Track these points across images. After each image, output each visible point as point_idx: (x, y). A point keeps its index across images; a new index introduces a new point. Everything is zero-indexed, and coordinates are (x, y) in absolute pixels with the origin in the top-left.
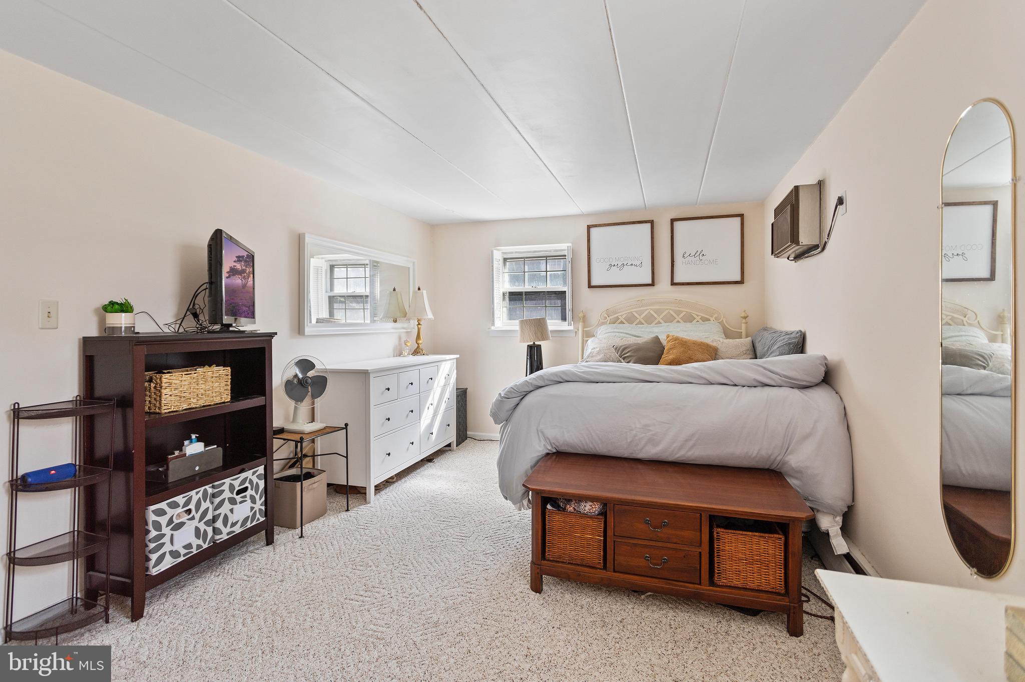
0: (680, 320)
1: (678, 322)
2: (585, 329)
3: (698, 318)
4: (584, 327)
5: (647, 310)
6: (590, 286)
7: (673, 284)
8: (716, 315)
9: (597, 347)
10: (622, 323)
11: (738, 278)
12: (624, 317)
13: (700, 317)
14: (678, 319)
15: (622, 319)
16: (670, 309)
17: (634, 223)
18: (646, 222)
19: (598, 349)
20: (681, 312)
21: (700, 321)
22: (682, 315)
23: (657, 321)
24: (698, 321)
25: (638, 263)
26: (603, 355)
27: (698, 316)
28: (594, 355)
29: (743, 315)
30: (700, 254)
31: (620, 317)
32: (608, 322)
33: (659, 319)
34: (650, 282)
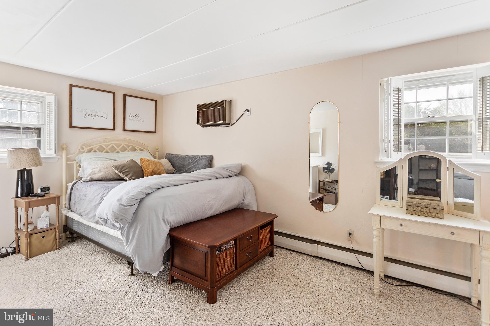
0: (129, 150)
1: (128, 151)
2: (68, 156)
3: (138, 149)
4: (67, 154)
5: (110, 144)
6: (71, 126)
7: (124, 130)
8: (146, 148)
9: (96, 168)
10: (95, 152)
11: (154, 130)
12: (96, 148)
13: (139, 149)
14: (128, 149)
15: (95, 149)
16: (124, 144)
17: (103, 91)
18: (111, 92)
19: (99, 169)
20: (130, 146)
21: (139, 151)
22: (130, 147)
23: (116, 151)
24: (138, 151)
25: (106, 116)
26: (104, 172)
27: (138, 148)
28: (95, 173)
29: (157, 148)
30: (137, 116)
31: (94, 148)
32: (86, 151)
33: (118, 149)
34: (112, 128)
